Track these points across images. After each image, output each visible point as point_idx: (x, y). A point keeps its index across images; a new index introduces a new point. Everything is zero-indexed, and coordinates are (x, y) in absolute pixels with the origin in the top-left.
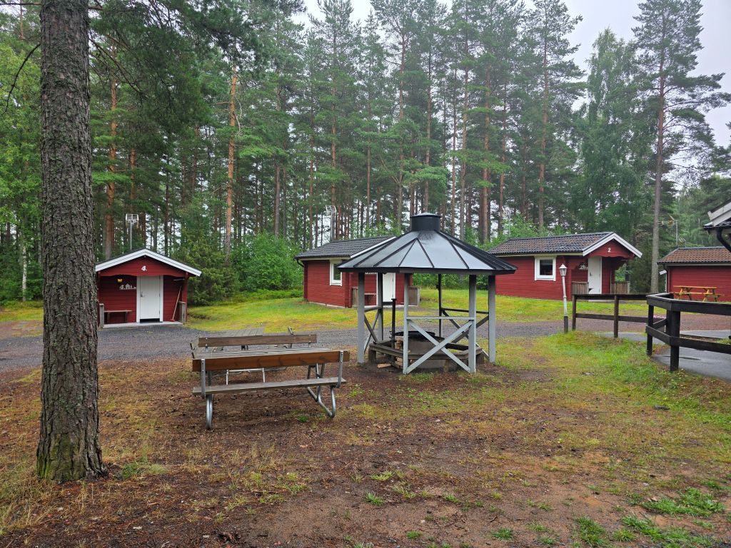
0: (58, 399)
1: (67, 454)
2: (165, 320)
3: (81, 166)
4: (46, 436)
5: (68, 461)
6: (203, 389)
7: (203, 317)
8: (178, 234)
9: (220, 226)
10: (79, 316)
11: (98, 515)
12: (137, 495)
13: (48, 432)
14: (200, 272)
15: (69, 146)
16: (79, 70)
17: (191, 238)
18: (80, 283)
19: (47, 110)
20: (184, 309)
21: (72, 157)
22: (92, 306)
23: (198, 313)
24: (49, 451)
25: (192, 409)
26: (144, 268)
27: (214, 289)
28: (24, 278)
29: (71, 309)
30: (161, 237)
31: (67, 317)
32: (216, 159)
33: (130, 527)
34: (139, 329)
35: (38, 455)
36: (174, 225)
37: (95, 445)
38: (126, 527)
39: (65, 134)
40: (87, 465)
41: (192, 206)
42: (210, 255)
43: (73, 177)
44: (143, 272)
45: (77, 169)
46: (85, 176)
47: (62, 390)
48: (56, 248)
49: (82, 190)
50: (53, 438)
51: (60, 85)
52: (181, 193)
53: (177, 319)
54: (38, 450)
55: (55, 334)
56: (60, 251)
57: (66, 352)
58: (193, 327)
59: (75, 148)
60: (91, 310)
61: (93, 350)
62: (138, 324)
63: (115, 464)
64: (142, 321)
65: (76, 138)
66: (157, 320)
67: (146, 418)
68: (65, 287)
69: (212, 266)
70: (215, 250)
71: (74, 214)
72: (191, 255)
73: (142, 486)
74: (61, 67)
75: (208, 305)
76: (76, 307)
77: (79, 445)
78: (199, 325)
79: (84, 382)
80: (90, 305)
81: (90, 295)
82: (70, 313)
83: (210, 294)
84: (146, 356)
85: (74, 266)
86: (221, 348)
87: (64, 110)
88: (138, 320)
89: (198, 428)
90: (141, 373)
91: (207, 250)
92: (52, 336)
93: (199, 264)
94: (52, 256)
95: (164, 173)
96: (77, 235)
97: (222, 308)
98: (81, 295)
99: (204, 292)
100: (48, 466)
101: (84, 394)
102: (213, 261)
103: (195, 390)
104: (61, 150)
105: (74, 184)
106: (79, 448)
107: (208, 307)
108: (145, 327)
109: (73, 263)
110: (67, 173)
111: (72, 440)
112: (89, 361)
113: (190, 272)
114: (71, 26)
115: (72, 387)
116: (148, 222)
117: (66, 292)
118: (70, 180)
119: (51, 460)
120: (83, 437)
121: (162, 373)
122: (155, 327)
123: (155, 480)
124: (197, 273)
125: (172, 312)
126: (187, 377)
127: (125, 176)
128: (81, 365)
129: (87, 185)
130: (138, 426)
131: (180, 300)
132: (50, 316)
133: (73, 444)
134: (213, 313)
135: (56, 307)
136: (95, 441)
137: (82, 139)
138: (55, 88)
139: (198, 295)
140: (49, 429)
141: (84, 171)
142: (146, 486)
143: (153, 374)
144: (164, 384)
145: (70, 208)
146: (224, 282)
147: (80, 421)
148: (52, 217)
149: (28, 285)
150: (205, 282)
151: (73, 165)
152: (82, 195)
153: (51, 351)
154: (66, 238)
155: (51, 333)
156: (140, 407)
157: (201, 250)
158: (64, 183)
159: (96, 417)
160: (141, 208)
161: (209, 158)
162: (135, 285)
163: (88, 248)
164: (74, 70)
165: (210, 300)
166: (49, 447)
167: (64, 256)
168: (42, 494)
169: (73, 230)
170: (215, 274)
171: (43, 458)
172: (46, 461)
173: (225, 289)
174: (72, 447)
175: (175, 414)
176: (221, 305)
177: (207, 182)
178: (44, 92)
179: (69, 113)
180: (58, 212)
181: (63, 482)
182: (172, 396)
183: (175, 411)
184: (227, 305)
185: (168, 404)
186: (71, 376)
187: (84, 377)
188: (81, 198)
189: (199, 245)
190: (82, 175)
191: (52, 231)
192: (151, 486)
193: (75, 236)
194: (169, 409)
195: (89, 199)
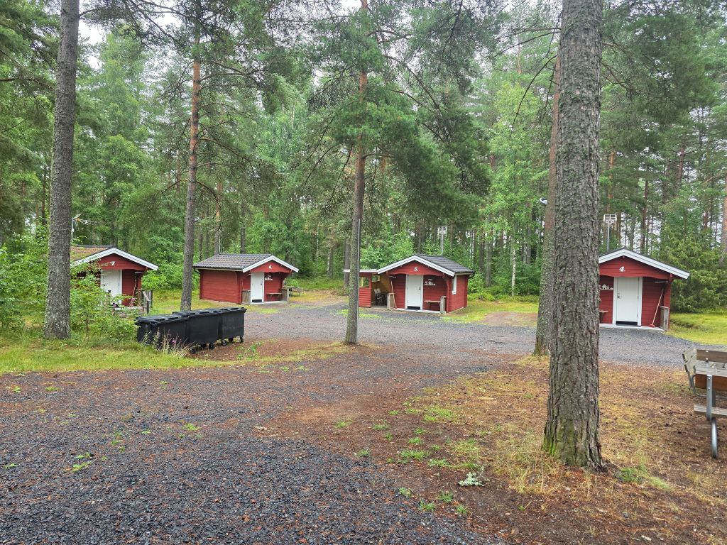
0: (564, 387)
1: (571, 439)
2: (643, 324)
3: (591, 172)
4: (553, 418)
5: (573, 446)
6: (708, 410)
7: (689, 326)
8: (657, 232)
9: (711, 220)
10: (584, 313)
11: (604, 508)
12: (641, 503)
13: (555, 415)
14: (688, 275)
15: (581, 156)
16: (592, 83)
17: (677, 235)
18: (585, 283)
19: (563, 127)
20: (666, 314)
21: (583, 165)
22: (596, 305)
23: (683, 320)
24: (555, 432)
25: (689, 428)
26: (622, 269)
27: (703, 295)
28: (514, 276)
29: (577, 306)
30: (638, 236)
31: (574, 313)
32: (709, 142)
33: (639, 534)
34: (615, 331)
35: (545, 433)
36: (652, 223)
37: (596, 439)
38: (634, 532)
39: (578, 145)
40: (588, 456)
41: (678, 200)
42: (699, 255)
43: (583, 183)
44: (622, 273)
45: (587, 175)
46: (593, 181)
47: (568, 379)
48: (566, 249)
49: (590, 195)
50: (559, 421)
51: (576, 101)
52: (663, 187)
53: (658, 324)
54: (546, 428)
55: (562, 328)
56: (570, 252)
57: (571, 345)
58: (677, 335)
59: (586, 156)
60: (595, 309)
61: (595, 346)
62: (614, 325)
63: (612, 463)
64: (618, 323)
65: (587, 146)
66: (635, 324)
67: (636, 425)
68: (573, 286)
69: (702, 268)
70: (705, 249)
71: (583, 218)
72: (674, 254)
73: (645, 496)
74: (577, 84)
75: (696, 313)
76: (581, 304)
77: (582, 434)
78: (685, 334)
79: (587, 376)
80: (594, 304)
81: (594, 294)
82: (576, 309)
83: (698, 299)
84: (625, 360)
85: (580, 266)
86: (722, 364)
87: (578, 123)
88: (614, 322)
89: (699, 452)
90: (623, 376)
91: (696, 249)
92: (560, 329)
93: (686, 264)
94: (562, 257)
95: (644, 168)
96: (585, 237)
97: (715, 317)
98: (586, 293)
99: (691, 297)
100: (554, 444)
101: (587, 387)
102: (704, 262)
103: (697, 408)
104: (574, 160)
105: (584, 190)
106: (582, 437)
107: (696, 315)
108: (621, 330)
109: (580, 263)
110: (579, 181)
111: (575, 428)
112: (592, 357)
113: (676, 274)
114: (587, 44)
115: (576, 379)
116: (623, 221)
117: (573, 290)
118: (580, 187)
119: (557, 441)
120: (585, 427)
121: (647, 381)
122: (632, 331)
123: (659, 495)
124: (685, 275)
125: (652, 316)
126: (677, 391)
127: (604, 178)
128: (585, 359)
129: (595, 190)
130: (628, 431)
131: (662, 303)
132: (559, 311)
133: (576, 432)
134: (703, 322)
135: (564, 303)
136: (595, 434)
137: (593, 147)
138: (571, 105)
139: (682, 301)
140: (556, 412)
141: (593, 176)
142: (649, 498)
143: (636, 380)
144: (649, 393)
145: (579, 212)
146: (718, 286)
147: (583, 412)
148: (563, 222)
149: (517, 282)
150: (694, 285)
151: (584, 172)
152: (590, 199)
153: (559, 342)
154: (574, 241)
155: (559, 326)
156: (627, 412)
157: (687, 249)
158: (575, 190)
159: (596, 411)
160: (619, 207)
161: (701, 143)
162: (612, 285)
163: (593, 249)
164: (588, 84)
165: (698, 307)
166: (556, 428)
167: (573, 257)
168: (550, 468)
169: (581, 232)
170: (706, 277)
171: (550, 437)
172: (553, 440)
173: (718, 294)
174: (575, 434)
175: (669, 429)
176: (714, 314)
177: (695, 171)
178: (561, 111)
179: (582, 125)
180: (569, 217)
181: (567, 465)
182: (662, 408)
183: (667, 425)
184: (721, 314)
185: (658, 416)
186: (576, 368)
187: (587, 370)
188: (589, 202)
189: (686, 244)
190: (591, 180)
191: (563, 235)
192: (655, 499)
193: (582, 238)
194: (660, 421)
195: (596, 202)
